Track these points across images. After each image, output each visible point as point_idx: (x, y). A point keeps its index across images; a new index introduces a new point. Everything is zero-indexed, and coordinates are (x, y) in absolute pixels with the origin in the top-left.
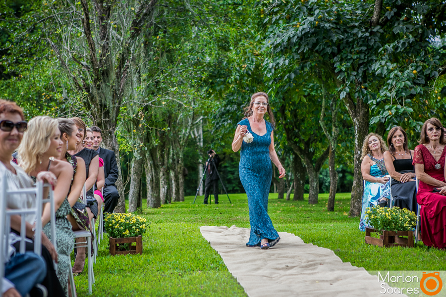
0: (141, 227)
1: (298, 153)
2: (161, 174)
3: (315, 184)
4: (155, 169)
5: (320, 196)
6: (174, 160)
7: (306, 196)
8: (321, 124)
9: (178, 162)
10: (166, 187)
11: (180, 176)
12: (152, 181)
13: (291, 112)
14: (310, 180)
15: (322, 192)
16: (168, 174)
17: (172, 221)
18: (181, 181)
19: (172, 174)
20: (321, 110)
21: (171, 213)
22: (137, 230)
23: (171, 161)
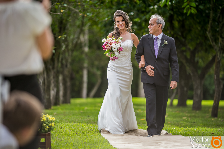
0: (50, 125)
1: (184, 61)
2: (52, 77)
3: (199, 92)
4: (47, 73)
5: (204, 103)
7: (190, 102)
8: (209, 35)
9: (66, 66)
10: (55, 90)
12: (44, 83)
13: (179, 21)
14: (195, 87)
15: (205, 98)
16: (58, 77)
17: (66, 121)
19: (61, 78)
20: (208, 21)
21: (64, 115)
22: (47, 127)
23: (60, 65)
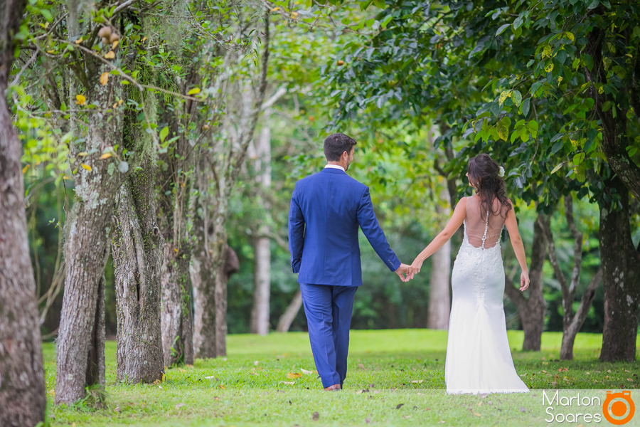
4: (147, 249)
6: (198, 221)
9: (212, 228)
10: (176, 308)
11: (216, 274)
12: (135, 287)
16: (184, 266)
18: (219, 289)
19: (194, 268)
